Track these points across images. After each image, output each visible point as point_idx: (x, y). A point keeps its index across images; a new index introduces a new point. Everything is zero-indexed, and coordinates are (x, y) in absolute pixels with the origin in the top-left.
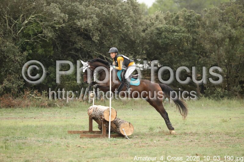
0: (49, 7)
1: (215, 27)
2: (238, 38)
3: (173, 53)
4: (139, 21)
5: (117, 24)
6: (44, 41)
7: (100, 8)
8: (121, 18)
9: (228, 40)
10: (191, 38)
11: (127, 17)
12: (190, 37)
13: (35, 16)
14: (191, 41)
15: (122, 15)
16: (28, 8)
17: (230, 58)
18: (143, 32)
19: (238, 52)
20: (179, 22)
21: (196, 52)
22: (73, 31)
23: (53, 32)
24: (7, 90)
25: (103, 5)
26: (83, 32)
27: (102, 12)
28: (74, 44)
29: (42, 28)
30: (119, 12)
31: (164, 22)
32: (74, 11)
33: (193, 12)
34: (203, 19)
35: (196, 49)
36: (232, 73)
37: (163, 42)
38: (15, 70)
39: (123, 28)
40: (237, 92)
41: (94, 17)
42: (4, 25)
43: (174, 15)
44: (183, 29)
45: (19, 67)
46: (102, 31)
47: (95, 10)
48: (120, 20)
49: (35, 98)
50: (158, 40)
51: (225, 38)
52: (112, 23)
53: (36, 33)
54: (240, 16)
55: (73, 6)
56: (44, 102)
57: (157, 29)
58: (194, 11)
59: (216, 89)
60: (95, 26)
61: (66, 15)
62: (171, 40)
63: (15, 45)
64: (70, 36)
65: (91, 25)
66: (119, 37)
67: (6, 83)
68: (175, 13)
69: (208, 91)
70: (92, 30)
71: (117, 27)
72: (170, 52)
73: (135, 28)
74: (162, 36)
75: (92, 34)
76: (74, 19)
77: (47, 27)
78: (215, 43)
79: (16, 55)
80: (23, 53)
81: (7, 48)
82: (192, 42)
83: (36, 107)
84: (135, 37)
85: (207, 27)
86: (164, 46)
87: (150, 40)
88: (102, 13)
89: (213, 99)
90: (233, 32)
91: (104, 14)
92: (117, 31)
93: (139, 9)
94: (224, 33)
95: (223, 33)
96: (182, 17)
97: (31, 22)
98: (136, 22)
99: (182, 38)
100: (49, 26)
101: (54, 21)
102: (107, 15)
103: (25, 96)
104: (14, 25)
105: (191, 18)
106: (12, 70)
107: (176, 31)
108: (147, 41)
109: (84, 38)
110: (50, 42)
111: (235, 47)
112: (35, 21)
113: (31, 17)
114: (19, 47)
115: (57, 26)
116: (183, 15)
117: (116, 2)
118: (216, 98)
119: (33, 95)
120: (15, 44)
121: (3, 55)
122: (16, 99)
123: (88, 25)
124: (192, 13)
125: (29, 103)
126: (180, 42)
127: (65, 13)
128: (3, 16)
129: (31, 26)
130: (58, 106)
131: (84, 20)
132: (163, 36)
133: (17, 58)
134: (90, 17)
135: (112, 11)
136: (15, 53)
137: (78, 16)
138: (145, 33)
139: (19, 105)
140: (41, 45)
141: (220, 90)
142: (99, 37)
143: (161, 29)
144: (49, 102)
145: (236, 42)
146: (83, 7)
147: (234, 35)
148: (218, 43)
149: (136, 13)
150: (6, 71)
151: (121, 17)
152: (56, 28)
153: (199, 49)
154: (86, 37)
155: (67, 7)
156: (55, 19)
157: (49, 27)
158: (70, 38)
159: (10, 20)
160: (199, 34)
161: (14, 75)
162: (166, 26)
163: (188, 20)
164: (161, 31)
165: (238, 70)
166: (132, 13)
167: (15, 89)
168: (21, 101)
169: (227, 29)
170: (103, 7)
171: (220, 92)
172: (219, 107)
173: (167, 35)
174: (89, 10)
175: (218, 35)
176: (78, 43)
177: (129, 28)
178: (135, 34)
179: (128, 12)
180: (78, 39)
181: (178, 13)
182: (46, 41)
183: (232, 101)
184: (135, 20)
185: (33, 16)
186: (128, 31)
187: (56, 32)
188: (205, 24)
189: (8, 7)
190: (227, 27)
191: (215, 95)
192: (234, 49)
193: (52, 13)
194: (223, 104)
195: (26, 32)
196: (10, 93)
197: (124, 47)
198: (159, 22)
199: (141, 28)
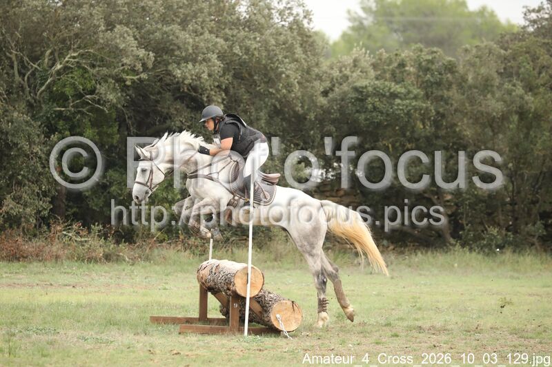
0: (111, 34)
1: (486, 89)
2: (539, 114)
3: (390, 146)
4: (316, 70)
5: (266, 75)
6: (98, 109)
7: (226, 40)
8: (274, 64)
9: (516, 118)
10: (433, 111)
11: (287, 60)
12: (431, 110)
13: (79, 55)
14: (432, 118)
15: (276, 55)
16: (63, 34)
17: (520, 158)
18: (323, 96)
19: (539, 146)
20: (405, 74)
21: (444, 143)
22: (164, 90)
23: (120, 90)
24: (13, 221)
25: (235, 32)
26: (186, 93)
27: (231, 47)
28: (166, 118)
29: (94, 82)
30: (271, 48)
31: (372, 73)
32: (168, 44)
33: (439, 54)
34: (461, 69)
35: (444, 138)
36: (523, 194)
37: (369, 119)
38: (30, 176)
39: (279, 86)
40: (534, 236)
41: (213, 60)
42: (7, 73)
43: (396, 60)
44: (416, 91)
45: (40, 170)
46: (232, 91)
47: (216, 43)
48: (271, 67)
49: (76, 241)
50: (357, 115)
51: (510, 112)
52: (253, 73)
53: (80, 92)
54: (545, 63)
55: (166, 33)
56: (95, 251)
57: (356, 89)
58: (440, 50)
59: (486, 230)
60: (214, 81)
61: (151, 52)
62: (388, 115)
63: (31, 118)
64: (157, 102)
65: (205, 76)
66: (268, 107)
67: (11, 206)
68: (396, 55)
69: (468, 234)
70: (209, 88)
71: (265, 82)
72: (384, 142)
73: (306, 85)
74: (366, 106)
75: (207, 97)
76: (168, 62)
77: (105, 79)
78: (487, 123)
79: (34, 142)
80: (49, 137)
81: (16, 124)
82: (433, 120)
83: (76, 261)
84: (306, 107)
85: (470, 87)
86: (370, 129)
87: (338, 115)
88: (232, 50)
89: (479, 253)
90: (529, 99)
91: (235, 53)
92: (264, 91)
93: (315, 44)
94: (509, 102)
95: (505, 102)
96: (412, 64)
97: (70, 68)
98: (308, 73)
99: (412, 111)
100: (109, 76)
101: (123, 65)
102: (243, 55)
103: (51, 235)
104: (30, 74)
105: (433, 67)
106: (23, 176)
107: (399, 95)
108: (332, 116)
109: (188, 107)
110: (111, 114)
111: (533, 136)
112: (79, 65)
113: (69, 56)
114: (42, 124)
115: (129, 79)
116: (415, 59)
117: (263, 25)
118: (486, 250)
119: (70, 235)
120: (33, 117)
121: (4, 141)
122: (31, 241)
123: (200, 78)
124: (435, 55)
125: (60, 253)
126: (407, 120)
127: (146, 48)
128: (7, 54)
129: (70, 75)
130: (127, 259)
131: (190, 66)
132: (370, 106)
133: (36, 149)
134: (204, 60)
135: (254, 47)
136: (31, 136)
137: (176, 56)
138: (329, 98)
139: (38, 256)
140: (90, 120)
141: (496, 231)
142: (224, 104)
143: (365, 90)
144: (106, 250)
145: (534, 124)
146: (187, 36)
147: (531, 108)
148: (494, 125)
149: (309, 53)
150: (11, 177)
151: (275, 60)
152: (124, 81)
153: (449, 137)
154: (194, 105)
155: (151, 35)
156: (125, 62)
157: (110, 80)
158: (156, 106)
159: (21, 62)
160: (449, 102)
161: (29, 187)
162: (376, 82)
163: (427, 70)
164: (364, 94)
165: (537, 187)
166: (299, 51)
167: (31, 220)
168: (44, 247)
169: (514, 94)
170: (233, 36)
171: (495, 237)
172: (492, 269)
173: (378, 103)
174: (202, 44)
175: (494, 105)
176: (174, 118)
177: (291, 87)
178: (304, 101)
179: (290, 49)
180: (176, 110)
181: (403, 55)
182: (103, 111)
183: (522, 258)
184: (305, 67)
185: (75, 54)
186: (289, 92)
187: (126, 92)
188: (464, 79)
189: (17, 31)
190: (514, 88)
191: (485, 242)
192: (530, 139)
193: (117, 48)
194: (503, 263)
195: (58, 91)
196: (18, 228)
197: (279, 129)
198: (360, 74)
199: (320, 86)
